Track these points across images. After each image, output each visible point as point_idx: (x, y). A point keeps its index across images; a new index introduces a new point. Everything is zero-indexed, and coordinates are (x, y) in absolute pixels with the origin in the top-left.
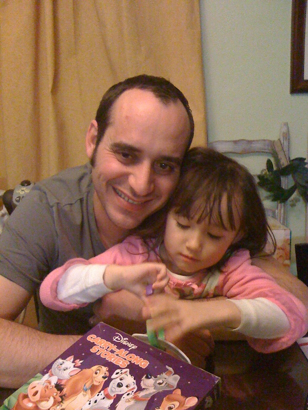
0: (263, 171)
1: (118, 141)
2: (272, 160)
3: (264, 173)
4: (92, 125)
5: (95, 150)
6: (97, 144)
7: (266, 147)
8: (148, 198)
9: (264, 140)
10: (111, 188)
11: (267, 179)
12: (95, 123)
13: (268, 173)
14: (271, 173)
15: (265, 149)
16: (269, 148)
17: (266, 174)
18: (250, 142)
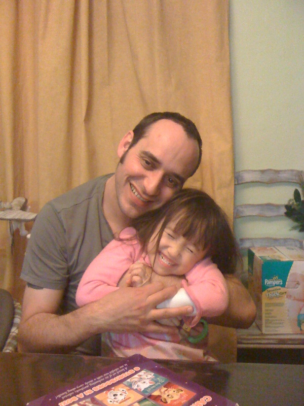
0: (290, 200)
1: (147, 150)
2: (300, 190)
3: (291, 203)
4: (130, 133)
5: (126, 153)
6: (130, 148)
7: (294, 177)
8: (152, 200)
9: (292, 171)
10: (129, 184)
11: (294, 209)
12: (132, 134)
13: (295, 203)
14: (298, 203)
15: (293, 179)
16: (297, 178)
17: (293, 204)
18: (277, 172)
